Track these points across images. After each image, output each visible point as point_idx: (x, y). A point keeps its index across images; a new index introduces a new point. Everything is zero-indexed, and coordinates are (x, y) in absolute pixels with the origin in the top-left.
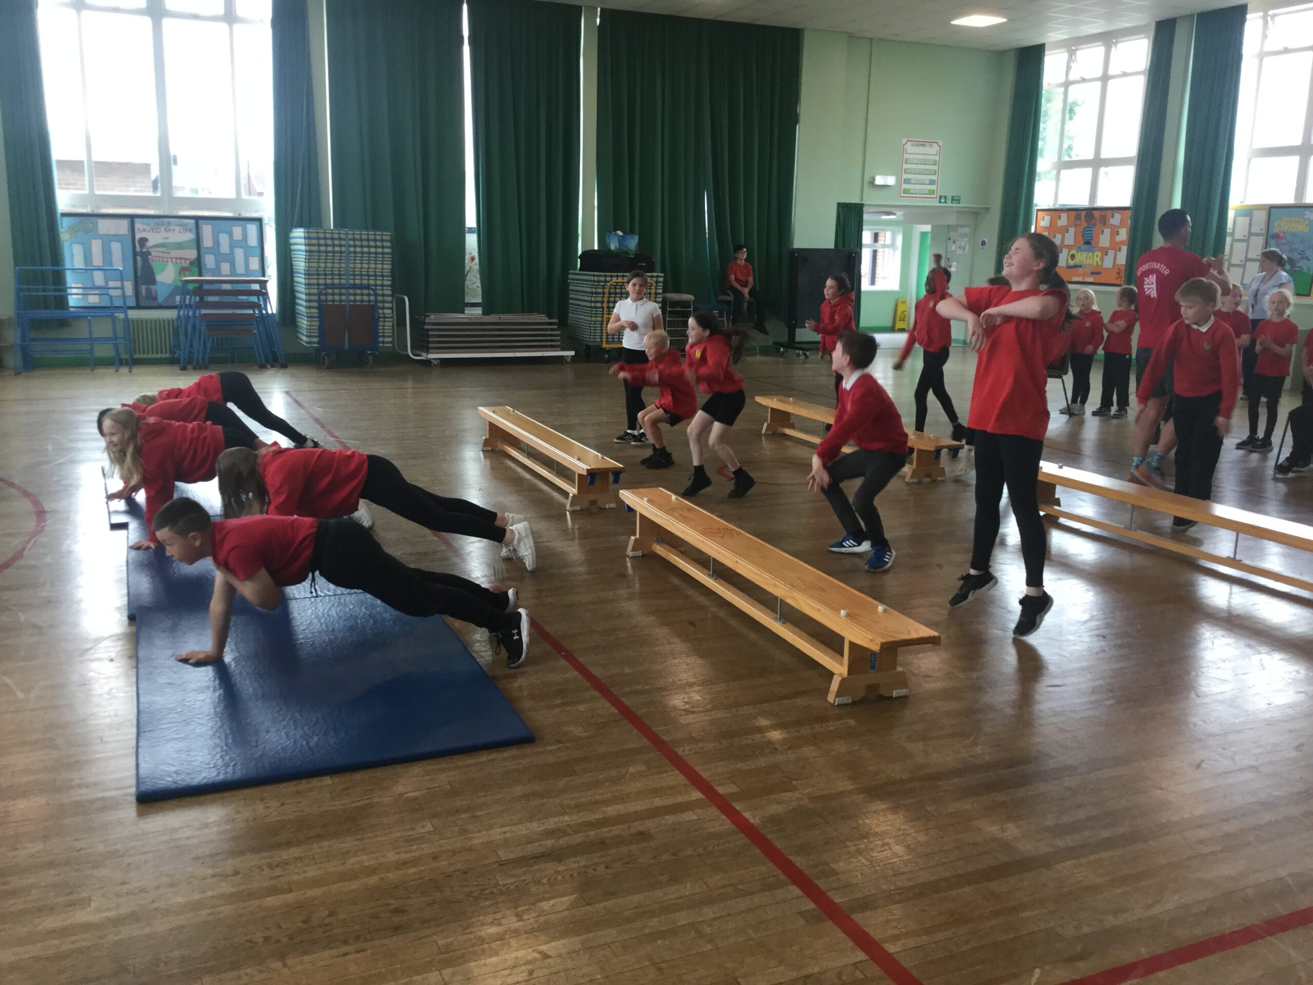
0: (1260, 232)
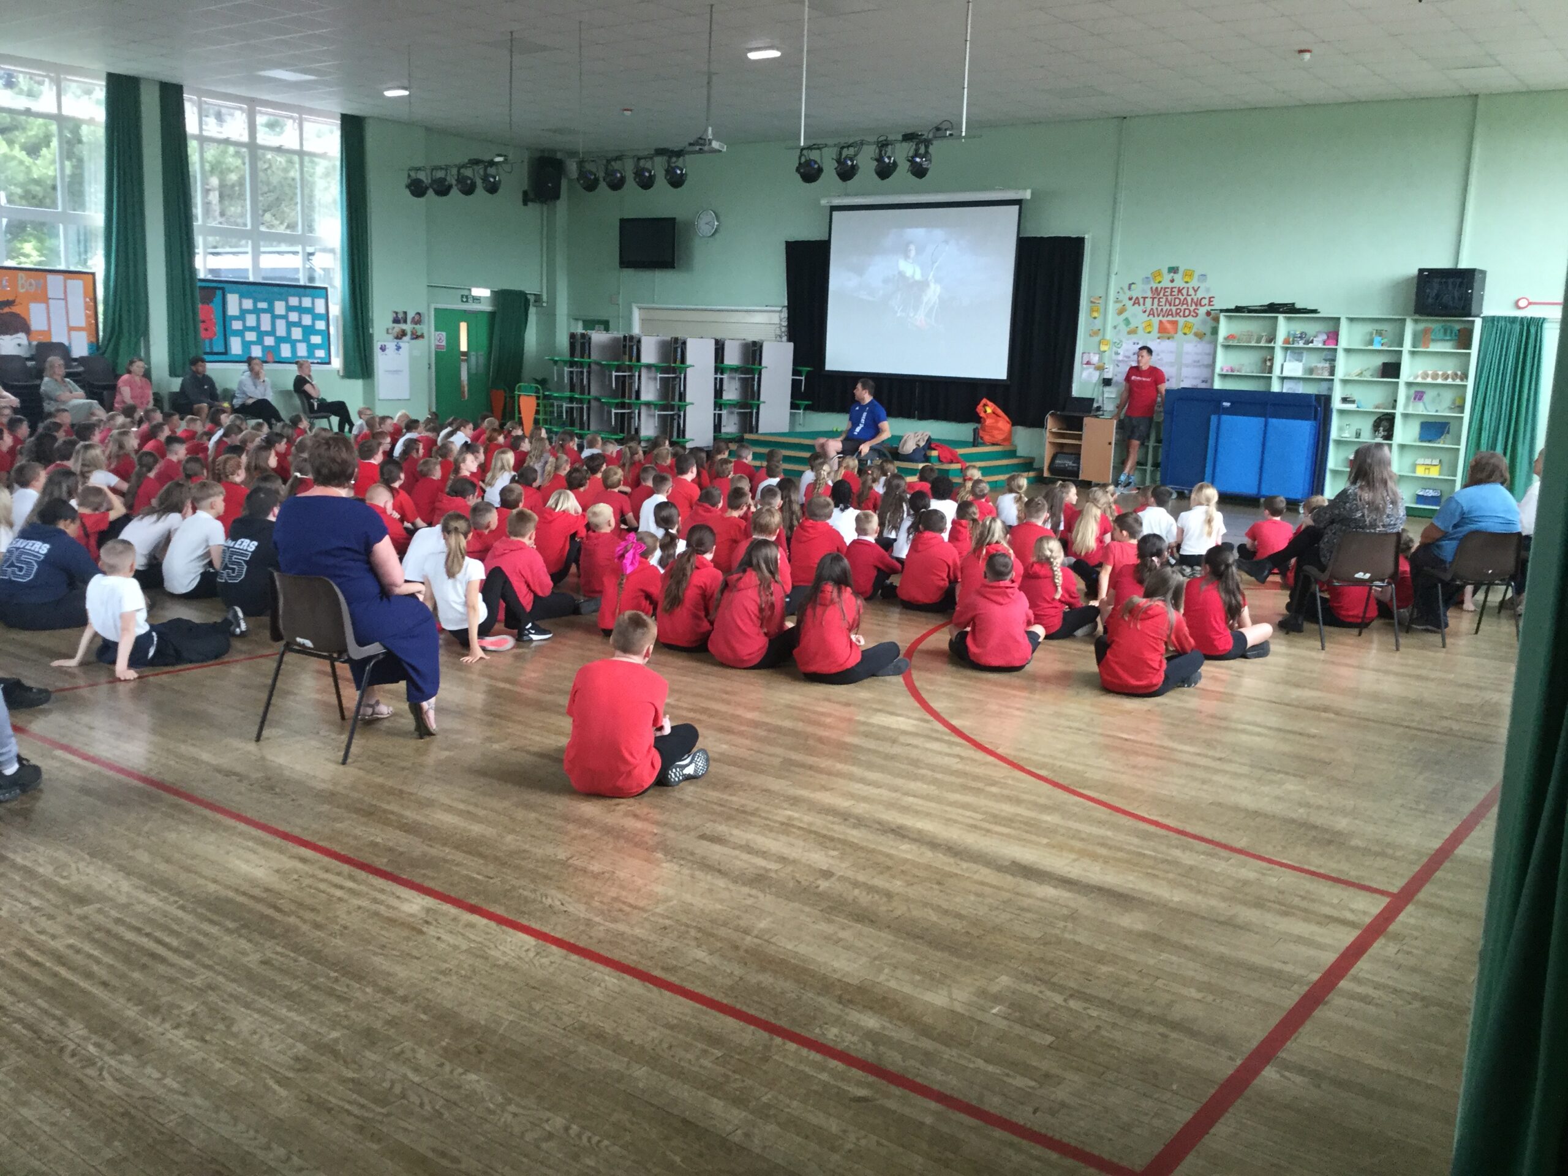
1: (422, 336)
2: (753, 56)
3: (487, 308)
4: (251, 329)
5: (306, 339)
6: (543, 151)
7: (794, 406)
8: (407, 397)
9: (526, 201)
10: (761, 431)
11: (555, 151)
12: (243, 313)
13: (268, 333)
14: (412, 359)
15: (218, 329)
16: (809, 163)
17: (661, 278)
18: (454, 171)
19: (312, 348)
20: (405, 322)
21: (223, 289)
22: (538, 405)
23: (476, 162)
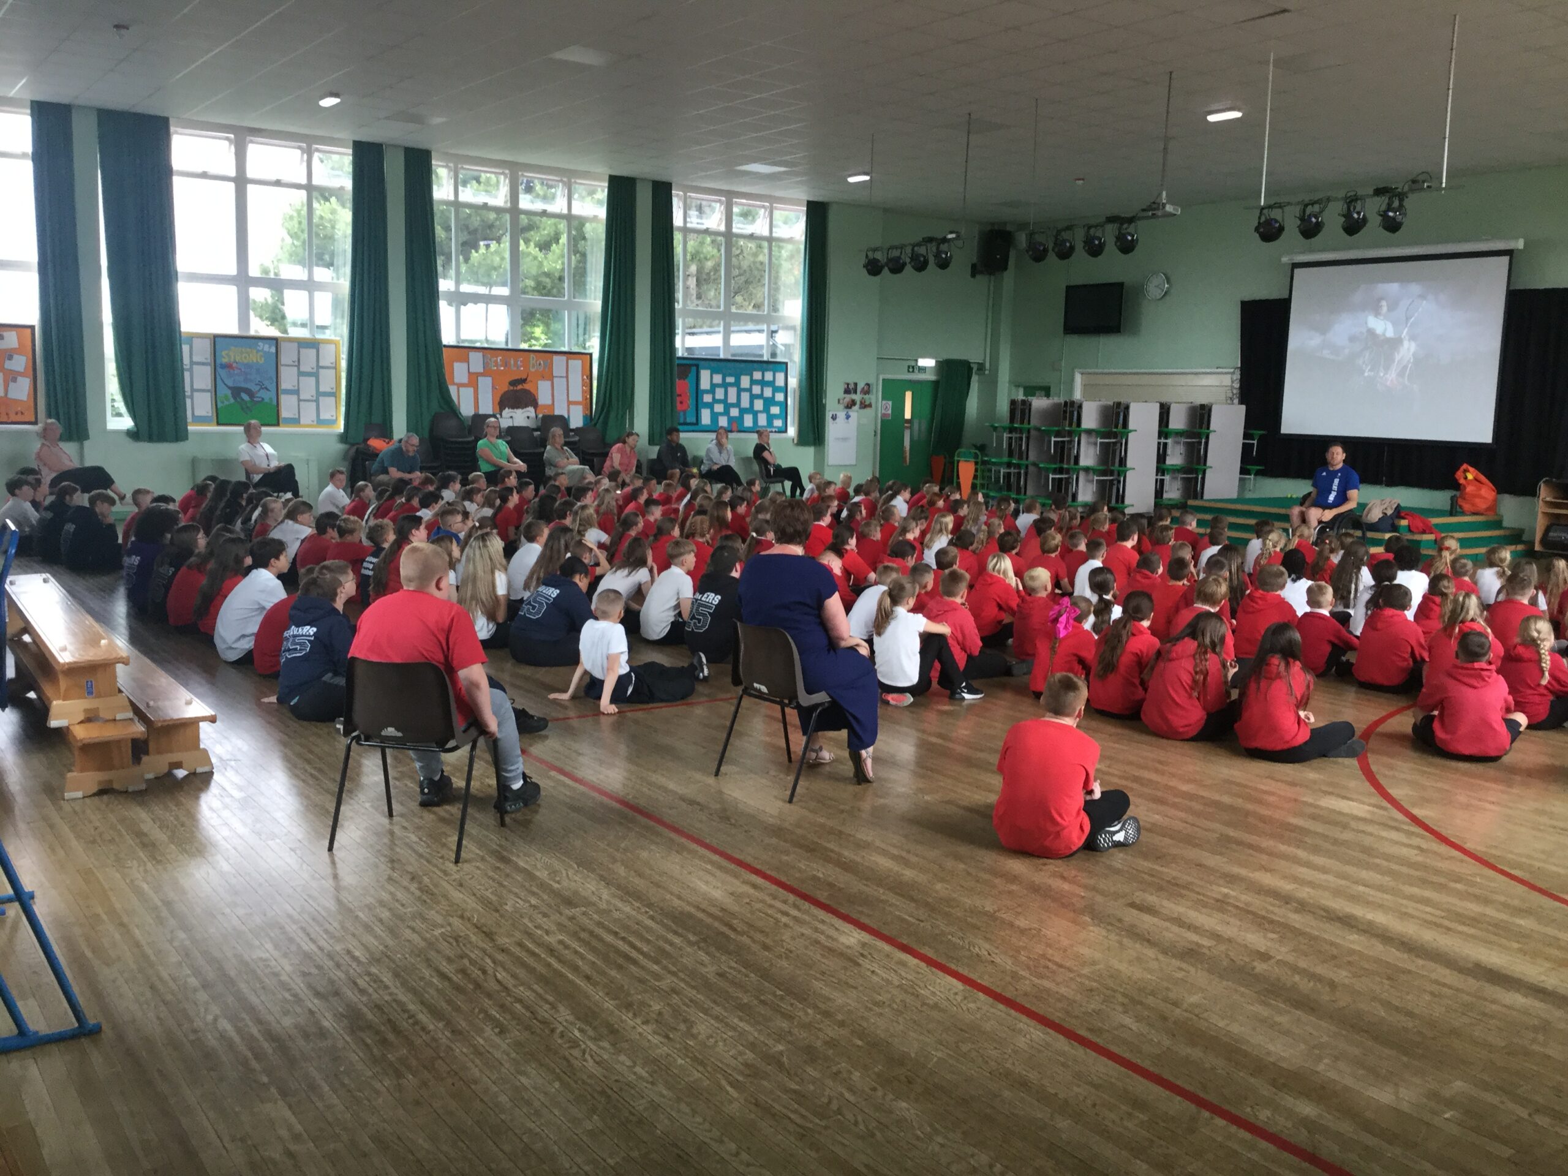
0: (204, 361)
1: (870, 406)
2: (1212, 118)
3: (932, 377)
4: (719, 401)
5: (766, 409)
6: (993, 224)
7: (1244, 471)
8: (853, 462)
9: (973, 275)
10: (1206, 497)
11: (1005, 223)
12: (714, 386)
13: (733, 405)
14: (859, 425)
15: (691, 402)
16: (1269, 222)
17: (1106, 344)
18: (909, 250)
19: (771, 418)
20: (855, 392)
21: (697, 366)
22: (976, 470)
23: (930, 240)
